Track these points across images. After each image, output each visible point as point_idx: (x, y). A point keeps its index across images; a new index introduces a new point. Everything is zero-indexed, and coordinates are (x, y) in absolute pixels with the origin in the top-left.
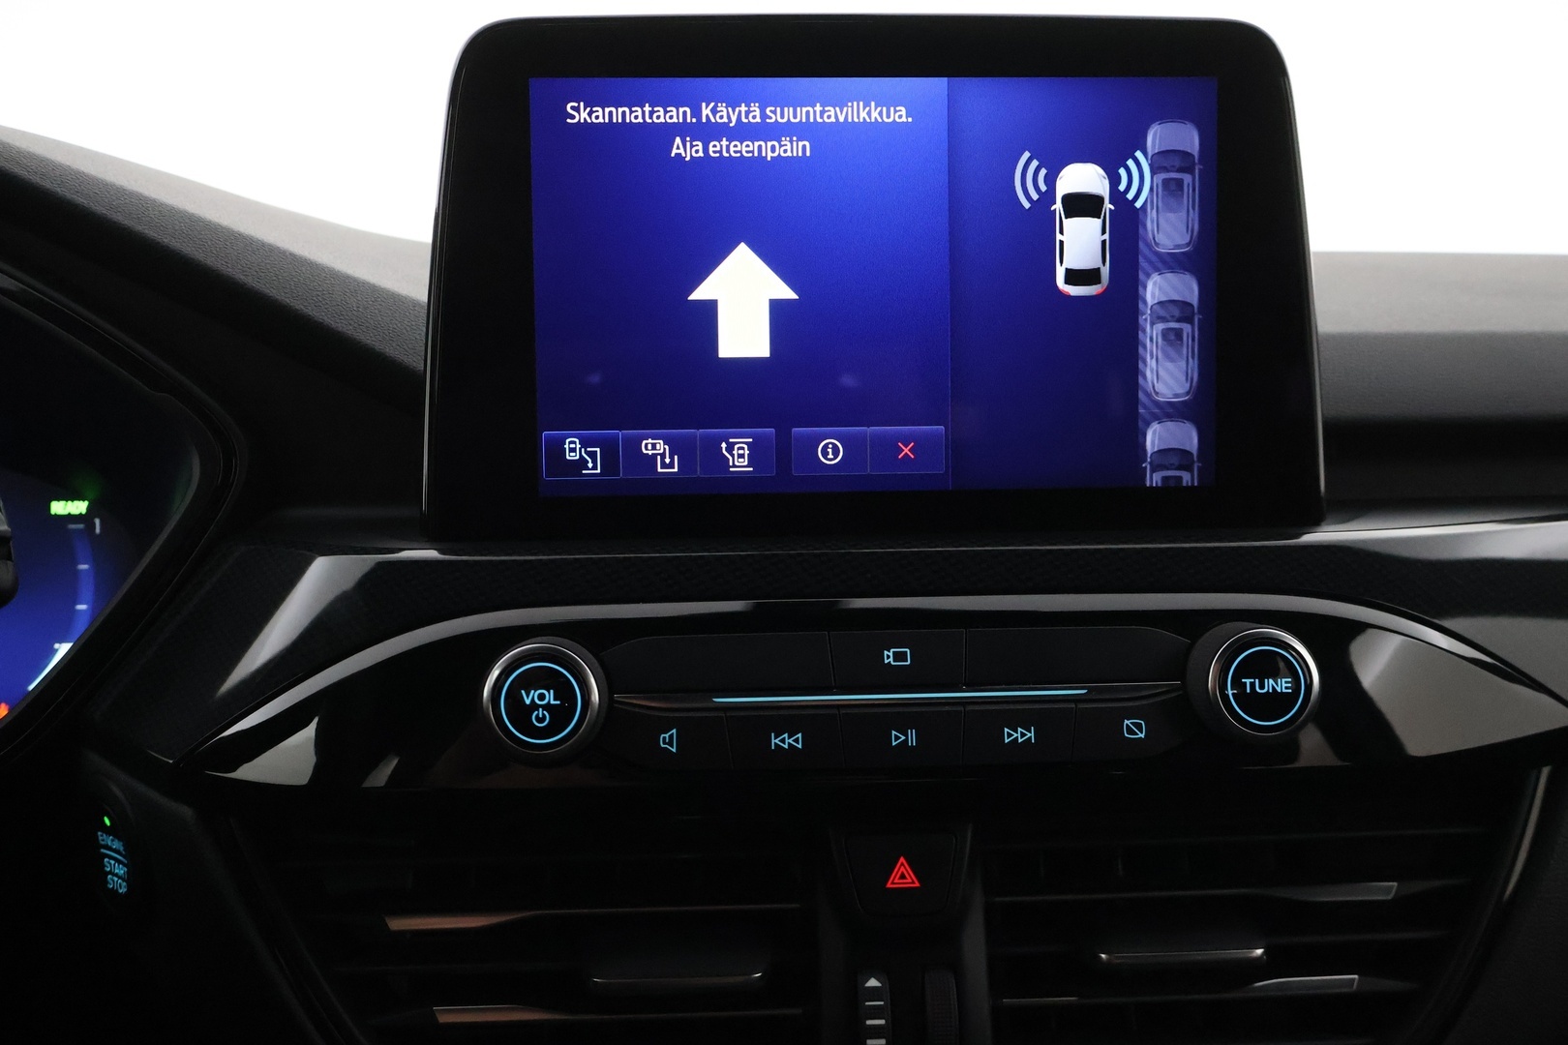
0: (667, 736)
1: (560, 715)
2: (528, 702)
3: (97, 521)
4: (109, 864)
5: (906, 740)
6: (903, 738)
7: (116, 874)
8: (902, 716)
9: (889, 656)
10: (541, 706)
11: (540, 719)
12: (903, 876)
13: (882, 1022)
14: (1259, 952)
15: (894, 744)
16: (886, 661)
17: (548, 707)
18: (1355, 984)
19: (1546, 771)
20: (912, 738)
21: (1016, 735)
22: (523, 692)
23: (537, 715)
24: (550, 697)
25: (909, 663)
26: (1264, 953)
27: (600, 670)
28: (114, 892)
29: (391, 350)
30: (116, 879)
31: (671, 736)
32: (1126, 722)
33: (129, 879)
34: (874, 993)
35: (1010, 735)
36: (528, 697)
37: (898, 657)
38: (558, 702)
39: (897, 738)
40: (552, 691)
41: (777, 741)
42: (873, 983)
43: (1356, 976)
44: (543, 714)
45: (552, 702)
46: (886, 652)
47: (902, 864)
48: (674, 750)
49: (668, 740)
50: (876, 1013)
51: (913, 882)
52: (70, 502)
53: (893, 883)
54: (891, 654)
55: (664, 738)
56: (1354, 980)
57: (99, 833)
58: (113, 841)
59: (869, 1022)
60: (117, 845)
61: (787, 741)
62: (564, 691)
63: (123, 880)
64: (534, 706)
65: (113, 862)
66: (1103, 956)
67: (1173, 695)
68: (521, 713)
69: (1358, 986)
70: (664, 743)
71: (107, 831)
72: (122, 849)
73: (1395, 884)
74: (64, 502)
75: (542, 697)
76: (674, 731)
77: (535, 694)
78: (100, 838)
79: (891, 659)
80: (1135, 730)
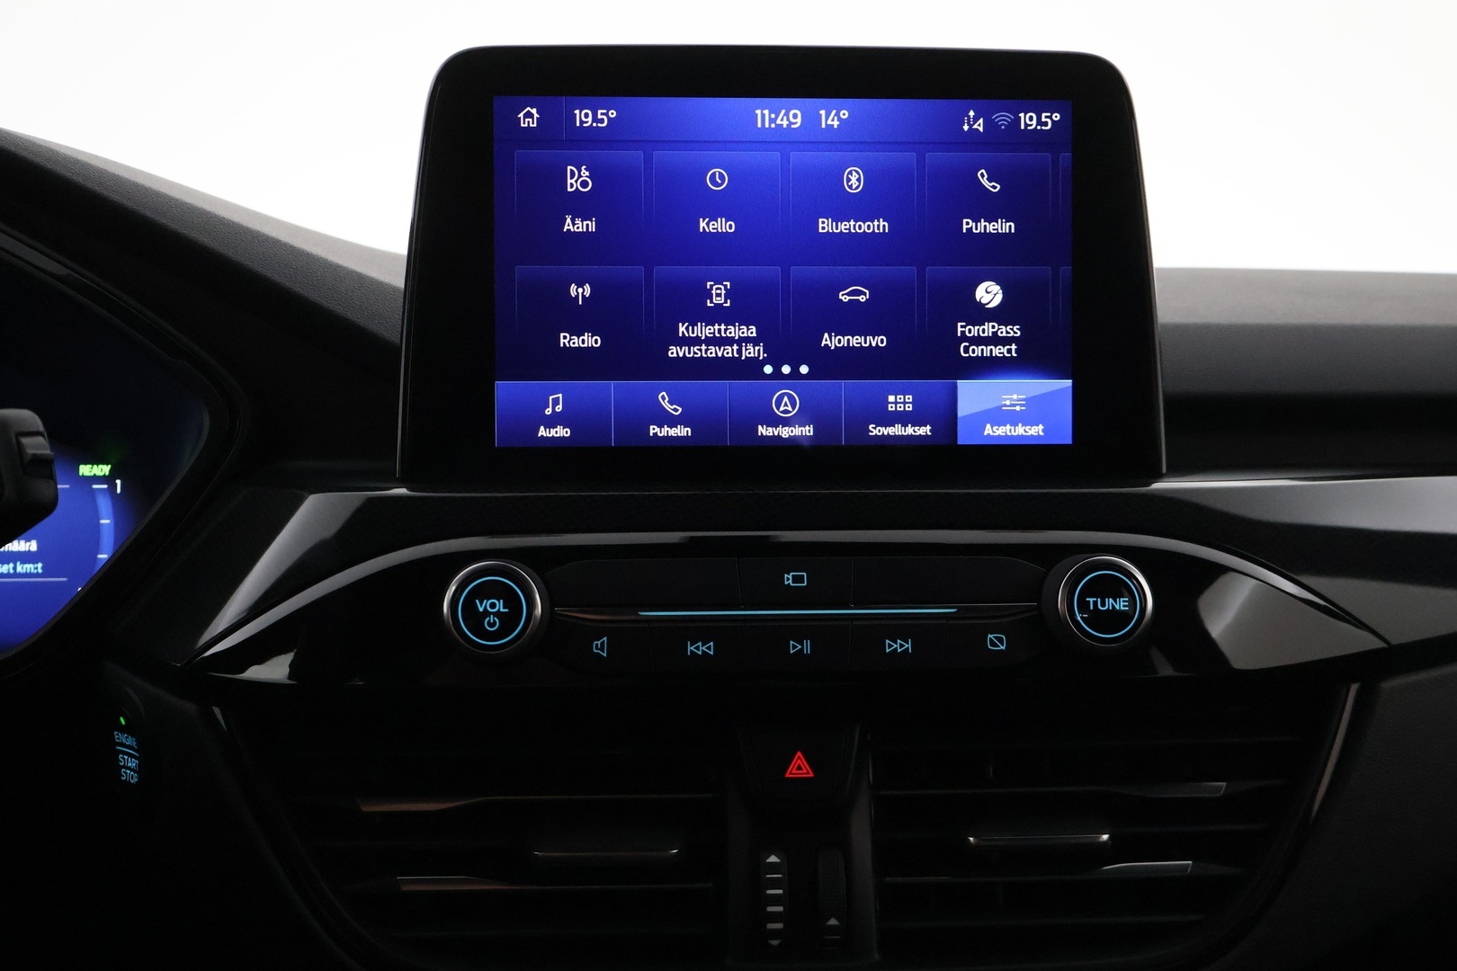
0: (599, 643)
1: (509, 621)
2: (481, 609)
3: (118, 482)
4: (123, 760)
5: (802, 649)
6: (800, 647)
7: (129, 767)
8: (799, 628)
9: (788, 579)
10: (493, 613)
11: (492, 624)
12: (799, 768)
13: (780, 892)
14: (1105, 837)
15: (792, 652)
16: (786, 583)
17: (498, 614)
18: (1189, 870)
19: (1354, 688)
20: (807, 647)
21: (895, 646)
22: (477, 601)
23: (489, 621)
24: (500, 606)
25: (805, 584)
26: (1110, 838)
27: (543, 586)
28: (127, 783)
29: (374, 326)
30: (128, 772)
31: (603, 643)
32: (990, 636)
33: (140, 771)
34: (774, 868)
35: (890, 646)
36: (481, 606)
37: (797, 579)
38: (507, 610)
39: (794, 647)
40: (501, 601)
41: (692, 648)
42: (773, 859)
43: (1190, 862)
44: (494, 620)
45: (502, 610)
46: (786, 575)
47: (799, 758)
48: (605, 655)
49: (600, 647)
50: (775, 884)
51: (808, 773)
52: (95, 466)
53: (791, 773)
54: (790, 577)
55: (597, 644)
56: (1188, 865)
57: (116, 733)
58: (127, 738)
59: (769, 892)
60: (130, 741)
61: (701, 648)
62: (512, 600)
63: (135, 771)
64: (486, 613)
65: (126, 757)
66: (971, 839)
67: (1030, 614)
68: (475, 619)
69: (1191, 870)
70: (597, 648)
71: (123, 730)
72: (134, 744)
73: (1225, 784)
74: (90, 466)
75: (493, 606)
76: (605, 639)
77: (487, 603)
78: (116, 737)
79: (790, 581)
80: (997, 642)
